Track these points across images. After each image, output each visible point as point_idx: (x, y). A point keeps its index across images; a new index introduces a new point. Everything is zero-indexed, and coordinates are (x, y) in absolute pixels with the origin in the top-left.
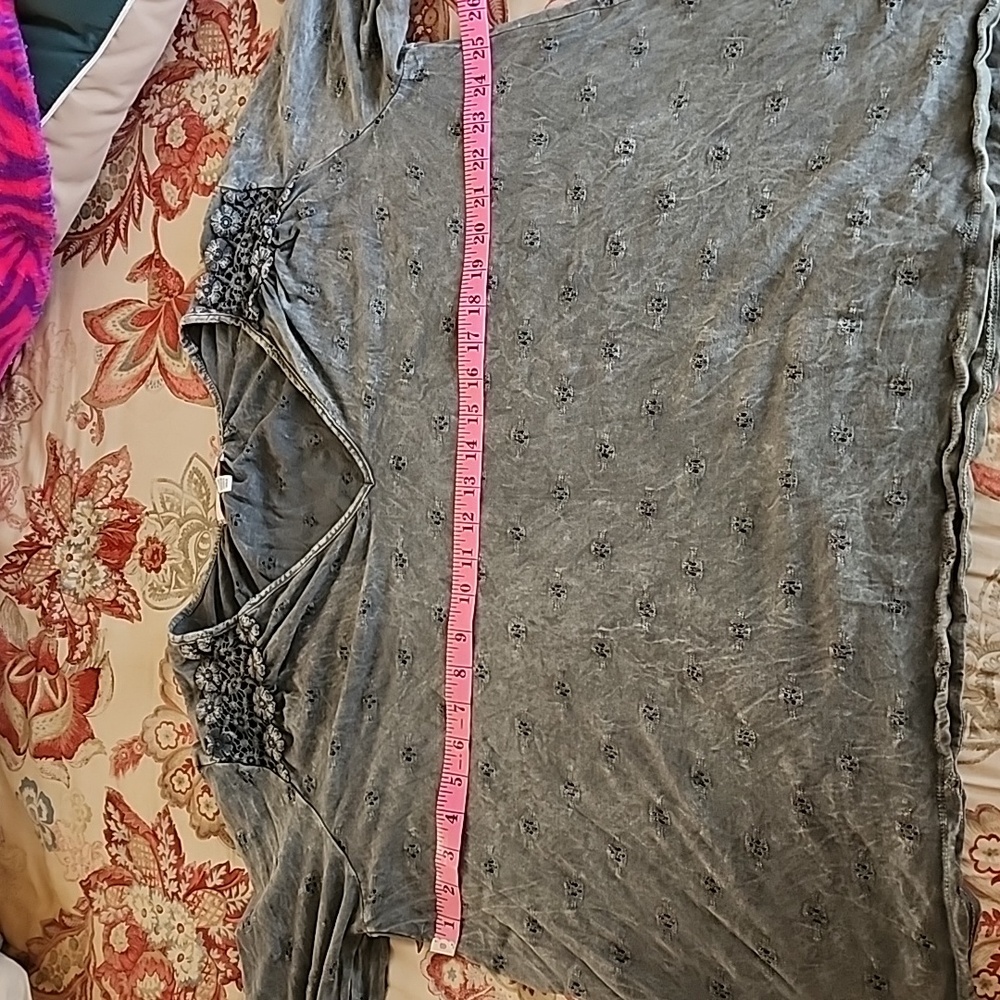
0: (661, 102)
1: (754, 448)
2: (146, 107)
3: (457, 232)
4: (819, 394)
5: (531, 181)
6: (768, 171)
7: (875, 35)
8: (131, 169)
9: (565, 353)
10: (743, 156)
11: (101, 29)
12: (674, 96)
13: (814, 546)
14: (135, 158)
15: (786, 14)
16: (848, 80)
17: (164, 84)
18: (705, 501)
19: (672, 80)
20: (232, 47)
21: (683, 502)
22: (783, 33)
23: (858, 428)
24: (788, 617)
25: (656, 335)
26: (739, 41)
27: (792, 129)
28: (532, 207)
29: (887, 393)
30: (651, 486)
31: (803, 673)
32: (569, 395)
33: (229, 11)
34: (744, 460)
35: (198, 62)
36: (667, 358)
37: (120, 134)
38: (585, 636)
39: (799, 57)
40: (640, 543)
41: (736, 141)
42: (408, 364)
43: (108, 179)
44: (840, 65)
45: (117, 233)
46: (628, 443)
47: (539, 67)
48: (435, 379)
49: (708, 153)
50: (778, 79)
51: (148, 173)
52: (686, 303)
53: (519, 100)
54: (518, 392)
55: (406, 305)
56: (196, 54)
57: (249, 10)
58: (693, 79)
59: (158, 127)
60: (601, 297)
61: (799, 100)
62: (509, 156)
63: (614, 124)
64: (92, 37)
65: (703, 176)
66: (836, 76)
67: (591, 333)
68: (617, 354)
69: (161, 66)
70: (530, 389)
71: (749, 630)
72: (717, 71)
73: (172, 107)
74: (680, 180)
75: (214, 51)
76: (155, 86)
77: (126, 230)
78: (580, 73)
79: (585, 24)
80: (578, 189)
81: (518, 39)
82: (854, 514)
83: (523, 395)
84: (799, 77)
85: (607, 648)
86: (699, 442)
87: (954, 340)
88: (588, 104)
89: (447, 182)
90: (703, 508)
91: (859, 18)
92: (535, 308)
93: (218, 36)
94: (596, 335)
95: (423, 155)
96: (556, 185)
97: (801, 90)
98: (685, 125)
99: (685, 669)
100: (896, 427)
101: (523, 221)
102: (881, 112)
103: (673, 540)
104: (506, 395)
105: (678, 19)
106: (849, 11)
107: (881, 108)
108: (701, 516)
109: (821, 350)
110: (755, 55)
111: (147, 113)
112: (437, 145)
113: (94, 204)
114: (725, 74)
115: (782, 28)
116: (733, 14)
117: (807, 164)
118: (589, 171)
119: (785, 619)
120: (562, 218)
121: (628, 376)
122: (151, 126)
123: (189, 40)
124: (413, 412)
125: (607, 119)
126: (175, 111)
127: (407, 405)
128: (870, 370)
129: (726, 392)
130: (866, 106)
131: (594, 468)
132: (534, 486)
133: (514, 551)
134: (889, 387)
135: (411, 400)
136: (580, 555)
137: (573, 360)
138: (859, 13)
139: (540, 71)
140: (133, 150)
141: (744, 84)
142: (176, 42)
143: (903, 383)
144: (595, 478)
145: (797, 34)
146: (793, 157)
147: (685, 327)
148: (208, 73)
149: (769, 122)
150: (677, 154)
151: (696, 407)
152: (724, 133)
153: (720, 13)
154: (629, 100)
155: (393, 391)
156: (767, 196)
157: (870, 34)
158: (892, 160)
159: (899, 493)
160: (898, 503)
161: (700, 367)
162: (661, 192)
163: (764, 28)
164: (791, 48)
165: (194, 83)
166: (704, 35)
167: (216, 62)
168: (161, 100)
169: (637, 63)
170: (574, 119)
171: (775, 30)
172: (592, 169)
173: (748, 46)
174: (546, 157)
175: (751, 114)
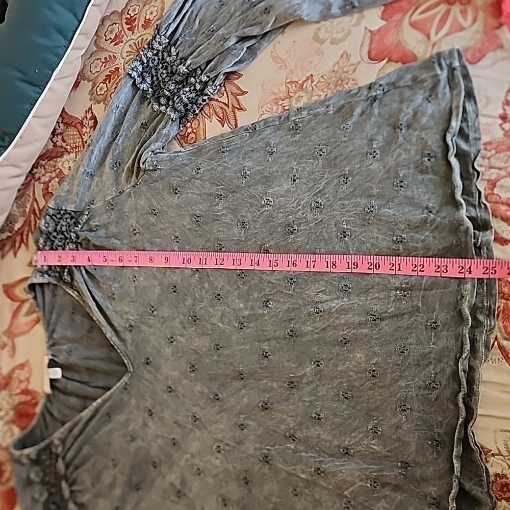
0: (285, 178)
1: (351, 355)
2: (36, 173)
3: (178, 242)
4: (389, 328)
5: (218, 218)
6: (345, 214)
7: (394, 145)
8: (28, 206)
9: (241, 305)
10: (331, 206)
11: (12, 134)
12: (291, 175)
13: (388, 409)
14: (31, 200)
15: (347, 135)
16: (381, 168)
17: (46, 160)
18: (324, 382)
19: (289, 167)
20: (85, 140)
21: (312, 382)
22: (346, 144)
23: (411, 346)
24: (374, 445)
25: (291, 296)
26: (324, 148)
27: (355, 192)
28: (219, 231)
29: (426, 328)
30: (293, 374)
31: (380, 474)
32: (244, 326)
33: (82, 121)
34: (346, 361)
35: (65, 149)
36: (297, 309)
37: (22, 187)
38: (258, 451)
39: (355, 156)
40: (287, 403)
41: (326, 199)
42: (153, 309)
43: (15, 211)
44: (377, 160)
45: (22, 241)
46: (279, 351)
47: (218, 161)
48: (168, 317)
49: (311, 205)
50: (345, 167)
51: (39, 208)
52: (306, 281)
53: (208, 177)
54: (215, 324)
55: (150, 278)
56: (64, 144)
57: (93, 121)
58: (300, 167)
59: (44, 183)
60: (260, 277)
61: (357, 178)
62: (205, 205)
63: (260, 189)
64: (7, 139)
65: (310, 217)
66: (375, 166)
67: (256, 295)
68: (270, 306)
69: (44, 151)
70: (222, 322)
71: (352, 451)
72: (313, 164)
73: (51, 172)
74: (298, 219)
75: (74, 143)
76: (41, 162)
77: (27, 239)
78: (240, 164)
79: (242, 140)
80: (244, 223)
81: (208, 149)
82: (410, 393)
83: (218, 326)
84: (356, 166)
85: (269, 458)
86: (319, 351)
87: (461, 300)
88: (245, 179)
89: (171, 217)
90: (323, 385)
91: (385, 136)
92: (223, 282)
93: (76, 135)
94: (258, 297)
95: (158, 203)
96: (232, 220)
97: (358, 173)
98: (299, 190)
99: (313, 470)
100: (432, 346)
101: (215, 238)
102: (402, 184)
103: (306, 401)
104: (209, 326)
105: (291, 138)
106: (379, 133)
107: (402, 182)
108: (322, 389)
109: (389, 306)
110: (332, 155)
111: (37, 176)
112: (166, 198)
113: (7, 225)
114: (317, 164)
115: (345, 142)
116: (320, 135)
117: (365, 210)
118: (249, 213)
119: (372, 446)
120: (235, 237)
121: (277, 317)
122: (40, 183)
123: (60, 137)
124: (155, 333)
125: (256, 187)
126: (54, 175)
127: (152, 330)
128: (417, 316)
129: (333, 327)
130: (392, 180)
131: (260, 363)
132: (226, 373)
133: (215, 406)
134: (427, 325)
135: (154, 327)
136: (253, 409)
137: (246, 308)
138: (385, 134)
139: (219, 163)
140: (30, 196)
141: (328, 170)
142: (52, 138)
143: (435, 323)
144: (261, 368)
145: (353, 145)
146: (357, 207)
147: (307, 292)
148: (71, 154)
149: (342, 188)
150: (295, 205)
151: (317, 333)
152: (319, 195)
153: (313, 134)
154: (266, 177)
155: (144, 323)
156: (345, 226)
157: (391, 144)
158: (412, 208)
159: (435, 382)
160: (435, 387)
161: (318, 313)
162: (289, 225)
163: (336, 142)
164: (351, 152)
165: (64, 160)
166: (305, 145)
167: (76, 148)
168: (45, 169)
169: (270, 159)
170: (238, 187)
171: (341, 143)
172: (250, 213)
173: (328, 151)
174: (225, 205)
175: (333, 185)
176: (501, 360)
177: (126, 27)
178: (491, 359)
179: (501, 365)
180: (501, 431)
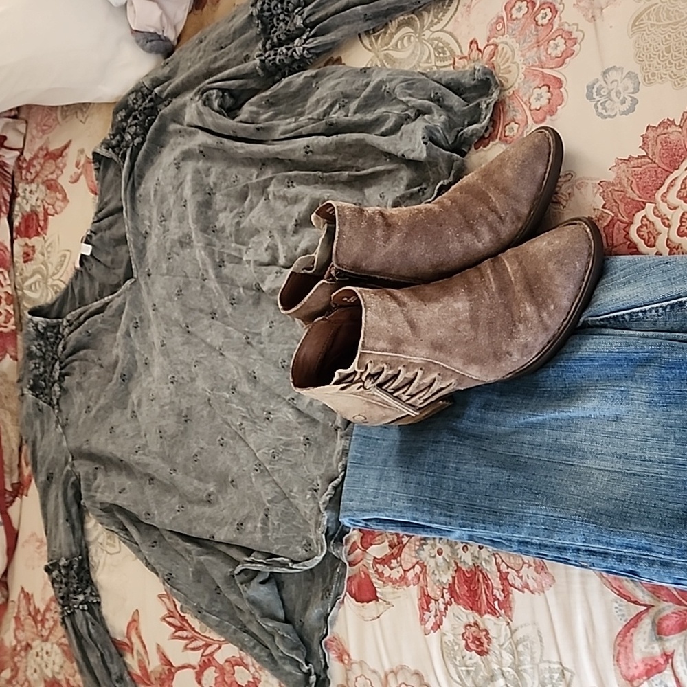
176: (624, 619)
178: (620, 605)
179: (616, 620)
180: (539, 631)
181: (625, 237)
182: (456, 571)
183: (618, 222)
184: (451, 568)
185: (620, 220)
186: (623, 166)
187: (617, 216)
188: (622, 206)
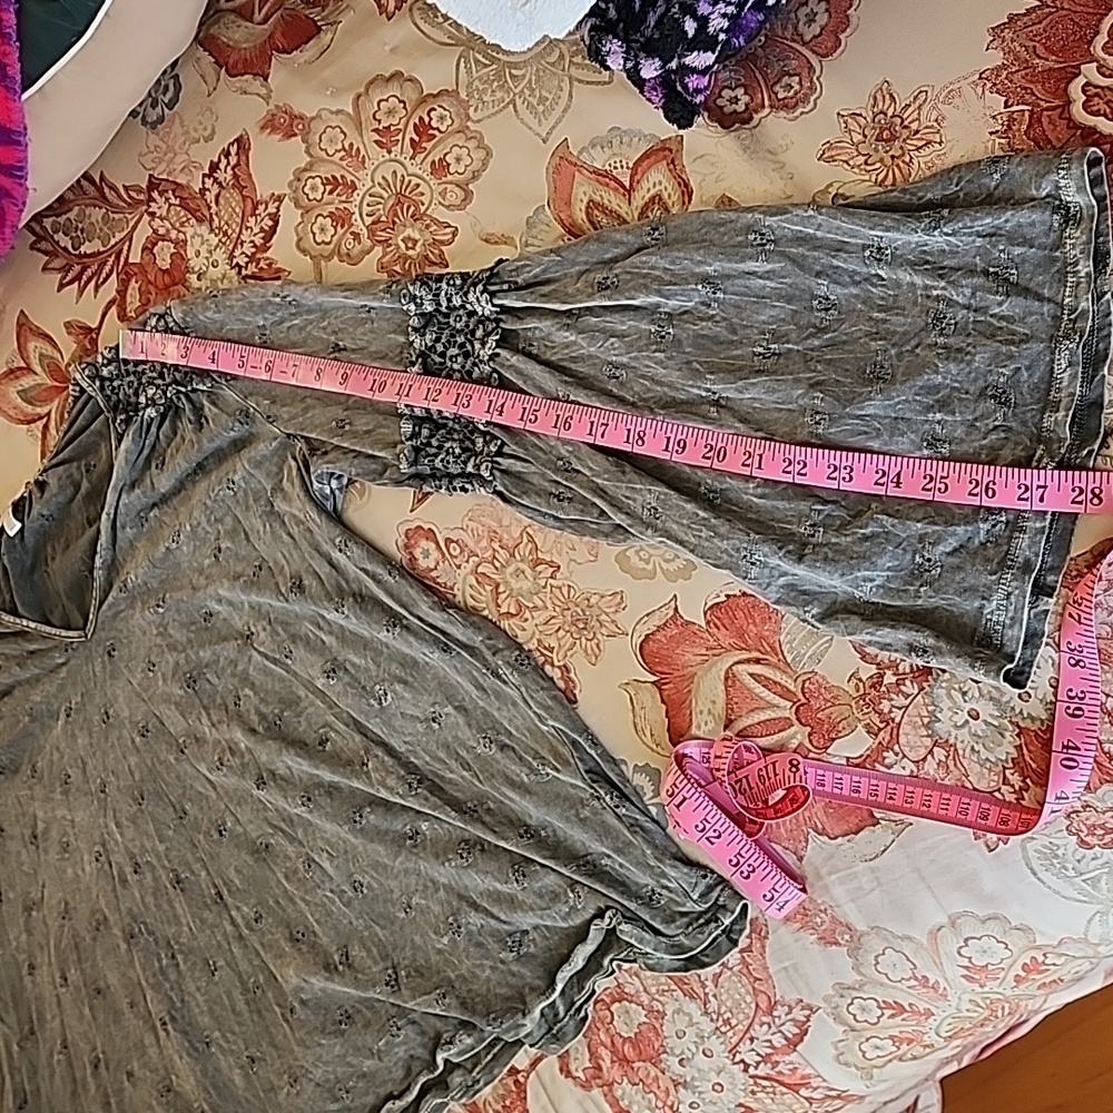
177: (411, 134)
181: (1068, 127)
182: (1018, 735)
183: (1045, 113)
184: (1007, 734)
185: (1047, 109)
186: (1008, 34)
187: (1039, 106)
188: (1037, 89)
